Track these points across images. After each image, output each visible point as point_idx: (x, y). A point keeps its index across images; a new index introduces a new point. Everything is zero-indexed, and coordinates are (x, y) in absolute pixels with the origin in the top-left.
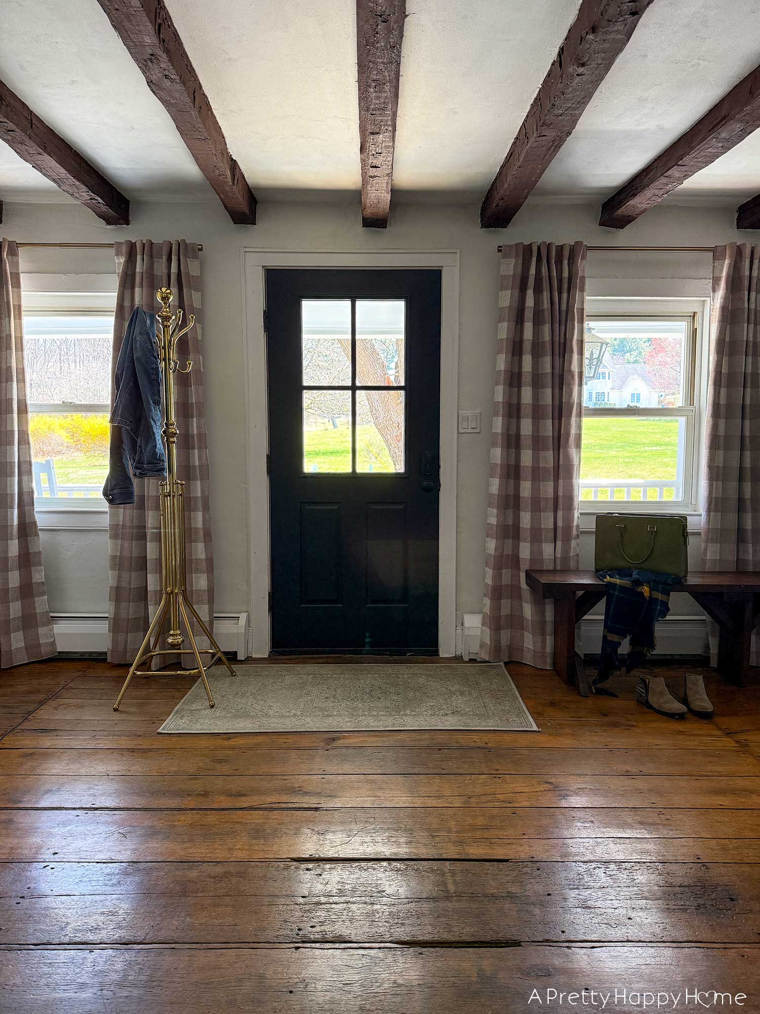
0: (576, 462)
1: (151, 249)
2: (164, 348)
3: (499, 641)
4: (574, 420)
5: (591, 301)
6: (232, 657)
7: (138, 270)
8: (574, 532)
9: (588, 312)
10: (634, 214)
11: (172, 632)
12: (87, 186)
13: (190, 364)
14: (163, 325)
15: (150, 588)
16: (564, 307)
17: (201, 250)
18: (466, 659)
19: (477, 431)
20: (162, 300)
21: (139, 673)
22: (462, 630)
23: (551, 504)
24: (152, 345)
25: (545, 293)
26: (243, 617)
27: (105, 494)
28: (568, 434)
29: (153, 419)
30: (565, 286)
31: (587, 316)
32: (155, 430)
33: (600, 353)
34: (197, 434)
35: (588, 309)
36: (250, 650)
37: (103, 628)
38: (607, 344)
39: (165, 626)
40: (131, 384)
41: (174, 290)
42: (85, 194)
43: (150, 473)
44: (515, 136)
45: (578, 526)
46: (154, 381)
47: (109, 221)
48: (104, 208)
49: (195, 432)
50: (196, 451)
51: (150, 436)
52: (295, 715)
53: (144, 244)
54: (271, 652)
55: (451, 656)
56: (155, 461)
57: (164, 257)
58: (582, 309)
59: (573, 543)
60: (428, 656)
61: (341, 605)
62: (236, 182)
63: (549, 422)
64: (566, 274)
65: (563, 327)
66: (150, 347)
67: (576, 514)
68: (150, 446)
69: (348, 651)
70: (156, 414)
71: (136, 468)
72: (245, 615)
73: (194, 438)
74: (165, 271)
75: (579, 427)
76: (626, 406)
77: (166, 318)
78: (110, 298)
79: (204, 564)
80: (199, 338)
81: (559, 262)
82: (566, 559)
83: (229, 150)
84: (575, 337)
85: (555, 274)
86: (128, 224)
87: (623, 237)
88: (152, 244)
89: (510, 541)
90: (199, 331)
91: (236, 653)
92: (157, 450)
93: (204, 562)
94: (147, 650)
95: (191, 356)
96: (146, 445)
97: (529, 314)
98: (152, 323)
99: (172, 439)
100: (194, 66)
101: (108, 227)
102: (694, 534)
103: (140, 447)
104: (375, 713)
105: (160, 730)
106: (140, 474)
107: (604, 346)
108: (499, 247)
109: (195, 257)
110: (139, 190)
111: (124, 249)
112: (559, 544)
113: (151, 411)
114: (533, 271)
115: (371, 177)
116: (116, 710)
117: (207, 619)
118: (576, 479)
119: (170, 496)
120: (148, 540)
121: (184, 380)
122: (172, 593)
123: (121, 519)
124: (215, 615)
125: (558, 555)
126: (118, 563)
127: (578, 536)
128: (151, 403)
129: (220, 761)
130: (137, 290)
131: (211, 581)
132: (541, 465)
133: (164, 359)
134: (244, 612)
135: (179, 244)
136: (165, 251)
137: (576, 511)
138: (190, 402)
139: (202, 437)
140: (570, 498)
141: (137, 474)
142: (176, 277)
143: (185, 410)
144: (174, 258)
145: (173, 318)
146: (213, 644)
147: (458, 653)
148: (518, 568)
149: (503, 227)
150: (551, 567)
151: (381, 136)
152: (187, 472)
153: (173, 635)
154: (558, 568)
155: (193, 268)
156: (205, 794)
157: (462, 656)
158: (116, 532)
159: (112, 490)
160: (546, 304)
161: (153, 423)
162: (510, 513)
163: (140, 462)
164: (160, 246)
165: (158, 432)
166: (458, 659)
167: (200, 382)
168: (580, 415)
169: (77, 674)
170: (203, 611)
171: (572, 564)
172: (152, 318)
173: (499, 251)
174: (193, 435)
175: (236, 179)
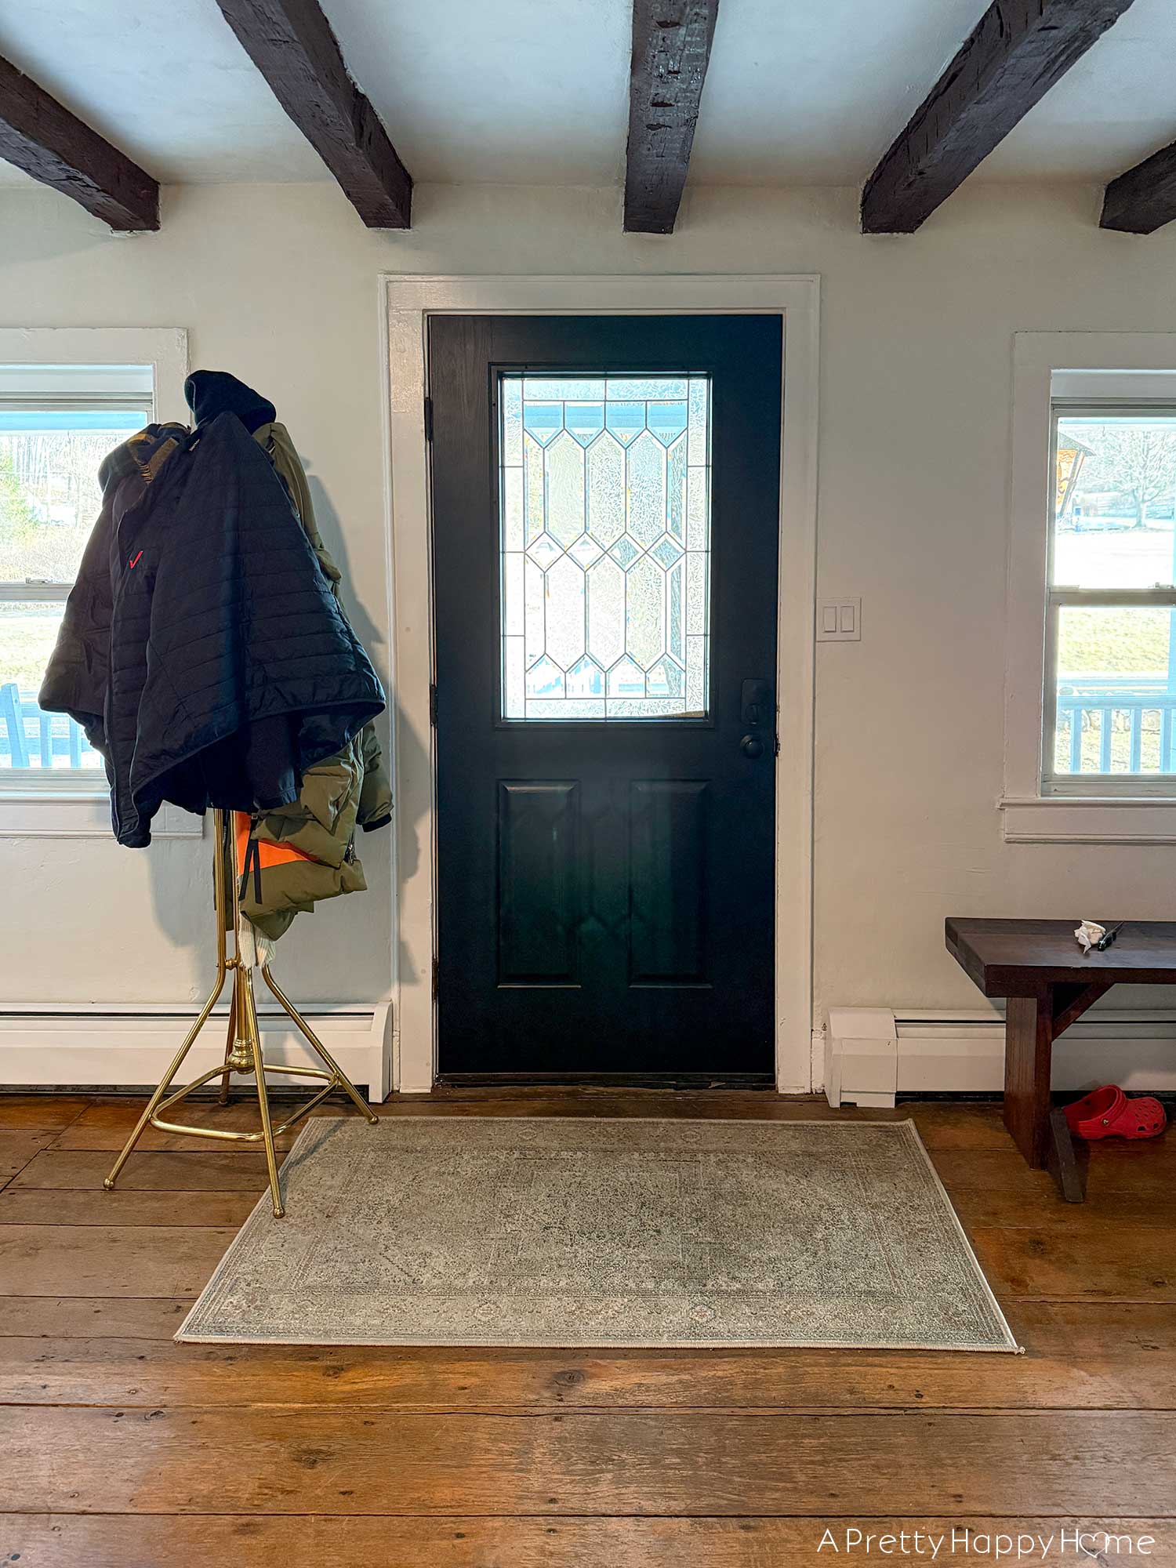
11: (238, 1043)
12: (54, 151)
18: (835, 1103)
19: (855, 636)
22: (825, 1038)
26: (381, 1014)
33: (1074, 469)
36: (395, 1069)
47: (116, 222)
48: (102, 197)
52: (476, 1288)
54: (438, 1080)
55: (801, 1091)
60: (754, 1088)
61: (580, 986)
62: (365, 140)
69: (594, 1078)
72: (385, 1008)
86: (155, 228)
91: (364, 1085)
101: (117, 234)
105: (180, 1334)
115: (650, 127)
134: (383, 1002)
147: (817, 1086)
149: (905, 231)
151: (683, 31)
153: (240, 1049)
157: (824, 1093)
166: (815, 1101)
175: (366, 134)
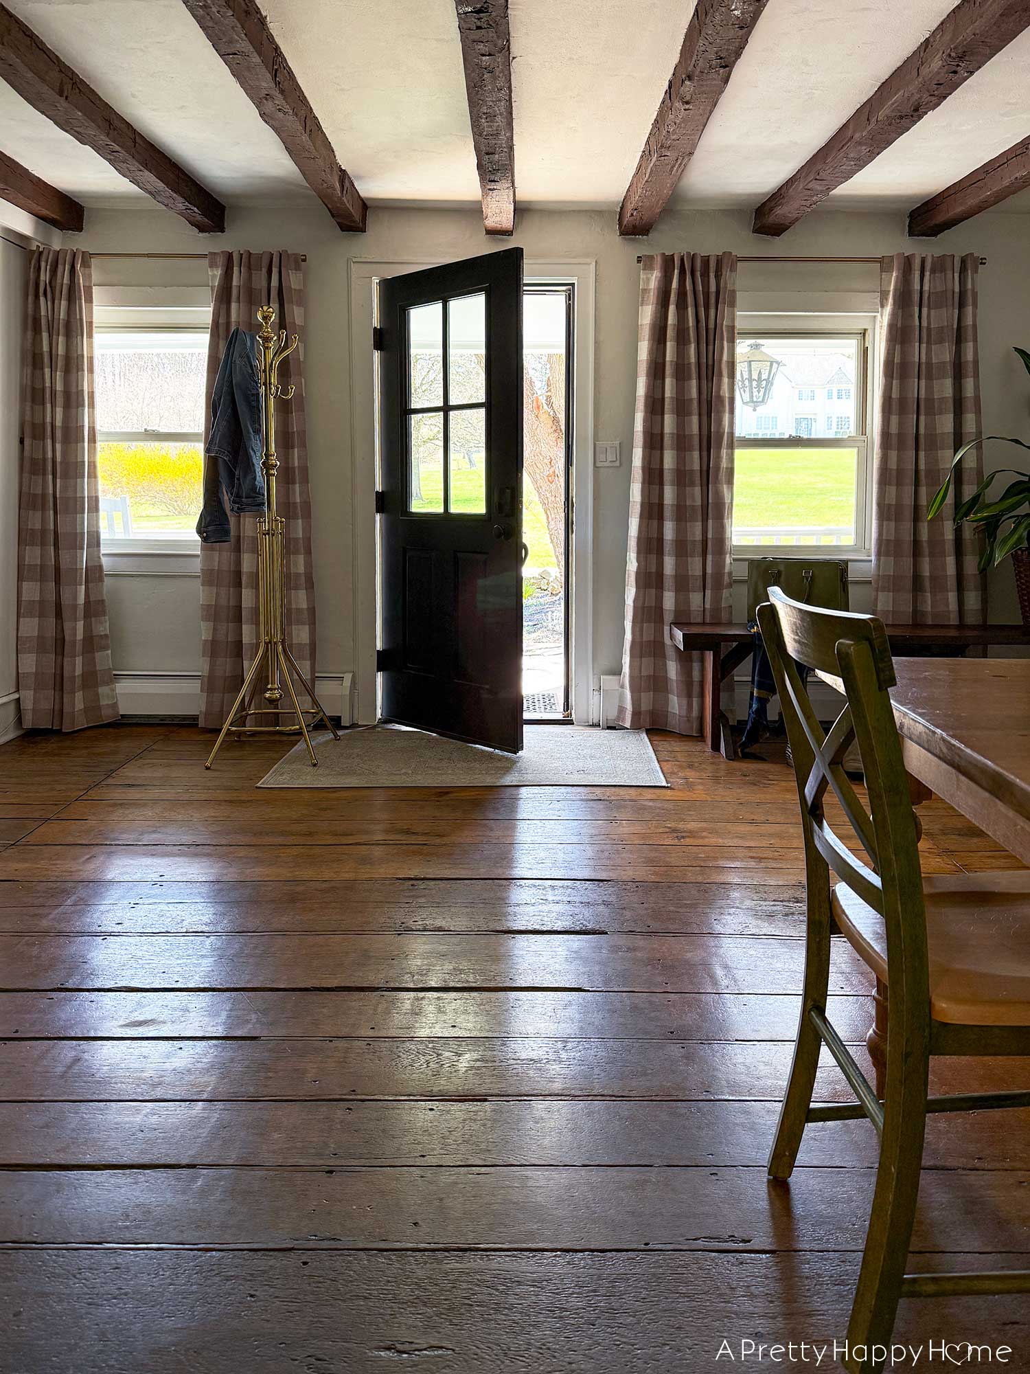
0: (727, 501)
1: (250, 261)
2: (265, 371)
3: (640, 705)
4: (724, 452)
5: (743, 317)
6: (336, 722)
7: (235, 283)
8: (726, 578)
9: (739, 330)
10: (787, 222)
11: (269, 686)
12: (183, 197)
13: (292, 389)
14: (263, 346)
15: (245, 640)
16: (711, 325)
17: (304, 260)
18: (604, 726)
19: (617, 464)
20: (263, 319)
21: (234, 729)
22: (601, 694)
23: (699, 549)
24: (252, 370)
25: (690, 309)
26: (348, 678)
27: (199, 532)
28: (718, 468)
29: (252, 449)
30: (713, 300)
31: (738, 333)
32: (254, 461)
34: (299, 467)
35: (739, 325)
36: (356, 716)
37: (194, 687)
38: (778, 363)
39: (262, 681)
40: (229, 410)
41: (275, 306)
42: (180, 204)
43: (249, 508)
44: (642, 150)
45: (730, 574)
46: (255, 410)
47: (201, 228)
48: (199, 218)
49: (296, 464)
50: (297, 485)
51: (249, 467)
52: (405, 774)
53: (242, 254)
55: (587, 724)
56: (254, 495)
57: (264, 270)
58: (733, 327)
59: (725, 593)
62: (345, 192)
63: (696, 454)
64: (713, 288)
65: (711, 348)
66: (250, 371)
67: (728, 560)
68: (249, 477)
70: (256, 444)
71: (234, 502)
72: (351, 675)
73: (294, 472)
74: (264, 284)
75: (731, 460)
76: (788, 437)
77: (267, 340)
78: (205, 314)
79: (305, 615)
80: (301, 360)
81: (705, 274)
82: (716, 610)
83: (339, 161)
84: (725, 358)
85: (701, 289)
86: (223, 231)
87: (777, 247)
88: (250, 254)
89: (653, 591)
90: (301, 351)
91: (339, 718)
92: (256, 483)
93: (306, 612)
94: (242, 707)
95: (293, 380)
96: (245, 477)
97: (670, 333)
98: (252, 344)
99: (272, 472)
100: (306, 94)
101: (201, 235)
102: (857, 583)
103: (238, 479)
104: (493, 772)
105: (258, 785)
106: (238, 508)
107: (775, 365)
108: (638, 257)
109: (298, 268)
110: (237, 196)
111: (221, 261)
112: (708, 593)
113: (251, 440)
114: (675, 284)
115: (490, 189)
116: (207, 768)
117: (309, 677)
118: (728, 519)
119: (268, 534)
120: (243, 586)
121: (284, 407)
122: (270, 642)
123: (216, 564)
124: (317, 675)
125: (708, 606)
126: (212, 613)
127: (730, 585)
128: (251, 431)
129: (325, 809)
130: (234, 306)
131: (313, 633)
132: (688, 504)
133: (265, 384)
134: (350, 672)
135: (281, 254)
136: (265, 262)
137: (728, 556)
138: (290, 430)
139: (304, 470)
140: (721, 540)
141: (236, 509)
142: (277, 292)
143: (286, 441)
144: (275, 271)
145: (275, 338)
146: (315, 702)
147: (596, 721)
148: (662, 621)
149: (642, 237)
150: (699, 620)
151: (497, 156)
152: (287, 509)
153: (271, 689)
154: (708, 621)
155: (294, 280)
156: (310, 834)
157: (599, 724)
158: (210, 577)
159: (206, 527)
160: (691, 322)
161: (252, 453)
162: (653, 557)
163: (238, 496)
164: (260, 256)
165: (258, 463)
166: (594, 727)
167: (301, 408)
168: (731, 447)
169: (159, 738)
170: (304, 668)
171: (724, 617)
172: (253, 339)
173: (639, 261)
174: (294, 468)
175: (345, 189)
